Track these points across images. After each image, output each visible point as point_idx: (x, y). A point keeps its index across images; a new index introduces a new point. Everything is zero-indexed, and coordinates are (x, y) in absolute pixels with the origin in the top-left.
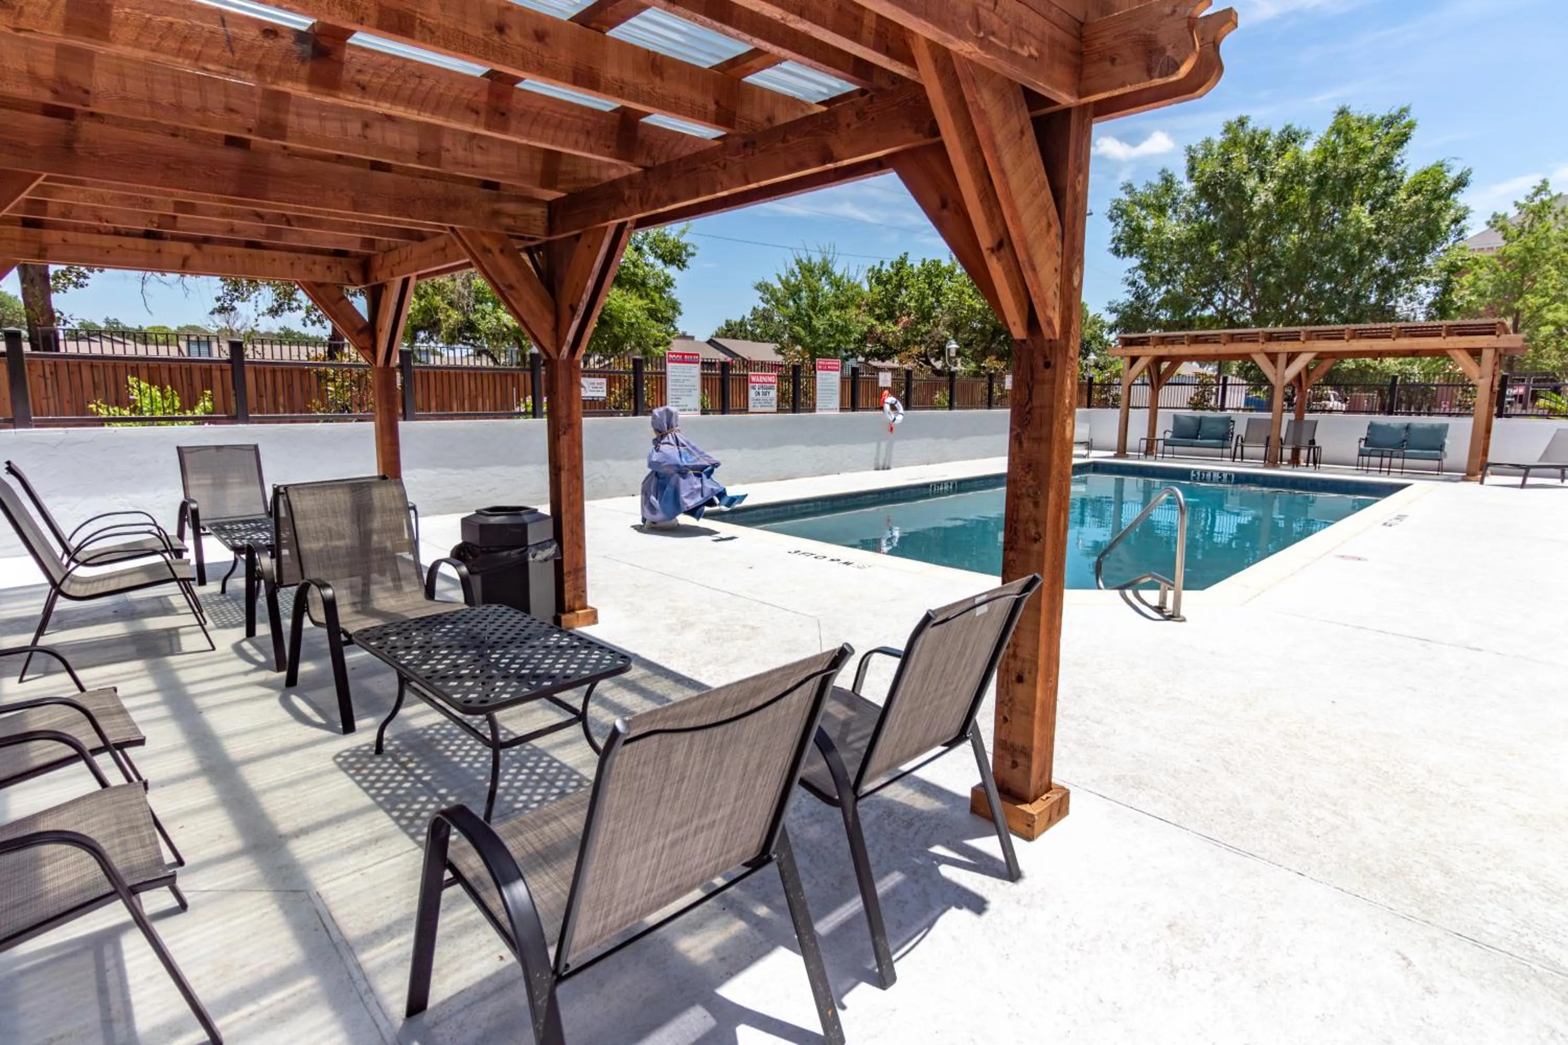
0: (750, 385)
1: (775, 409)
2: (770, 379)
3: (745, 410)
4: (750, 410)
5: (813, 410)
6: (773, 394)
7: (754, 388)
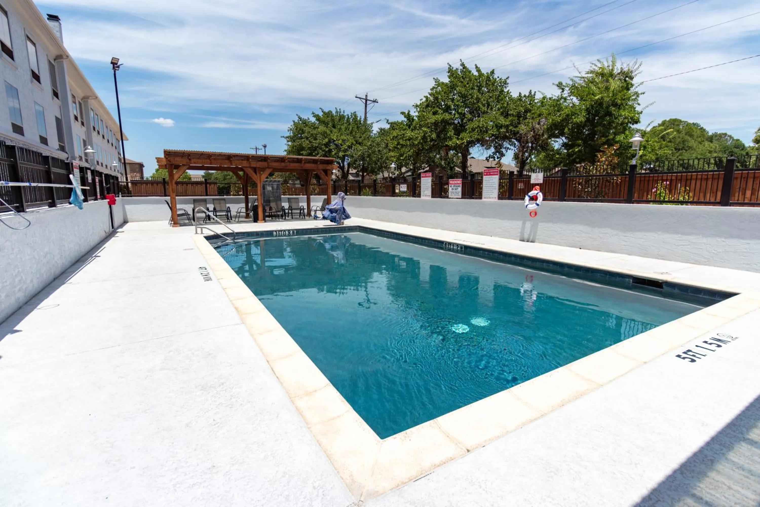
0: (450, 185)
1: (460, 197)
2: (458, 182)
3: (448, 197)
4: (450, 197)
5: (480, 198)
6: (460, 189)
7: (451, 187)
